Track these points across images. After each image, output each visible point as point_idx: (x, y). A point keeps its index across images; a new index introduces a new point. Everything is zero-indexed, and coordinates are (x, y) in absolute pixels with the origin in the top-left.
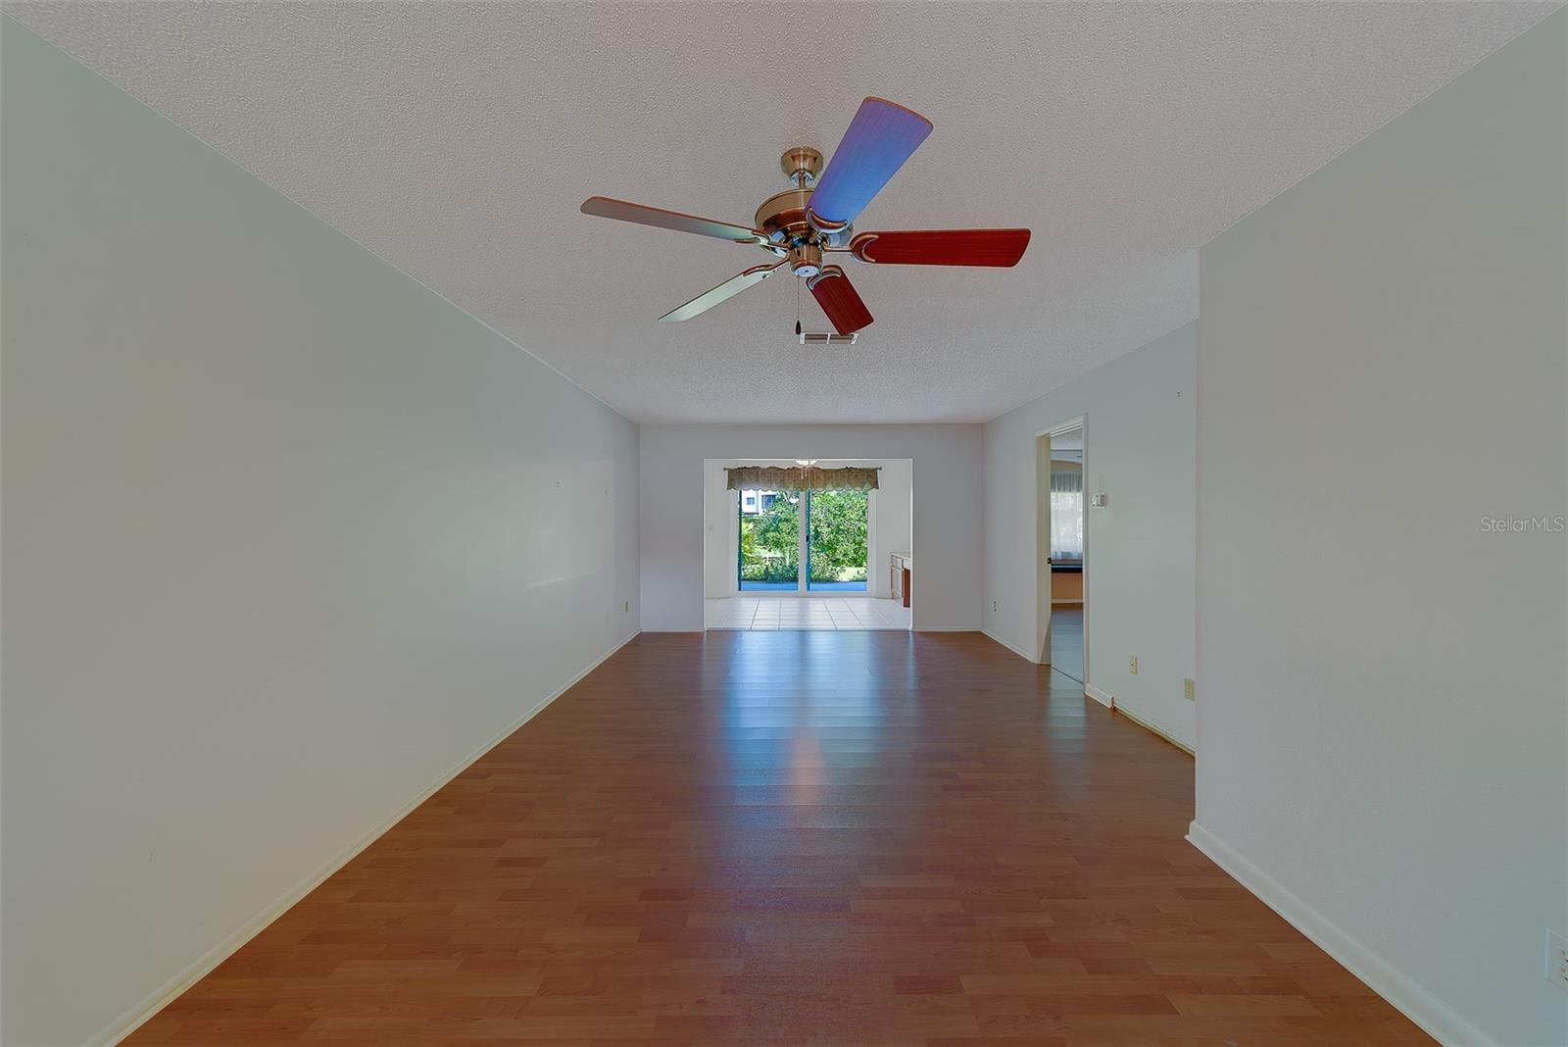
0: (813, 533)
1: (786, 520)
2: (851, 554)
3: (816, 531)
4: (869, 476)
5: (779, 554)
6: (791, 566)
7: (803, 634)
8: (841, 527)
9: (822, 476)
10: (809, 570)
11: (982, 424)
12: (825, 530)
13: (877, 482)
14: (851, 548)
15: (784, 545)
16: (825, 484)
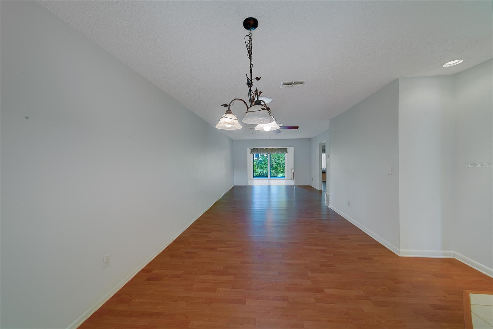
0: (271, 165)
1: (264, 161)
2: (282, 170)
3: (272, 164)
4: (285, 150)
5: (262, 170)
6: (266, 173)
7: (269, 187)
8: (279, 163)
9: (273, 150)
10: (270, 174)
11: (310, 139)
12: (274, 164)
13: (287, 151)
14: (282, 168)
15: (263, 168)
16: (274, 152)
